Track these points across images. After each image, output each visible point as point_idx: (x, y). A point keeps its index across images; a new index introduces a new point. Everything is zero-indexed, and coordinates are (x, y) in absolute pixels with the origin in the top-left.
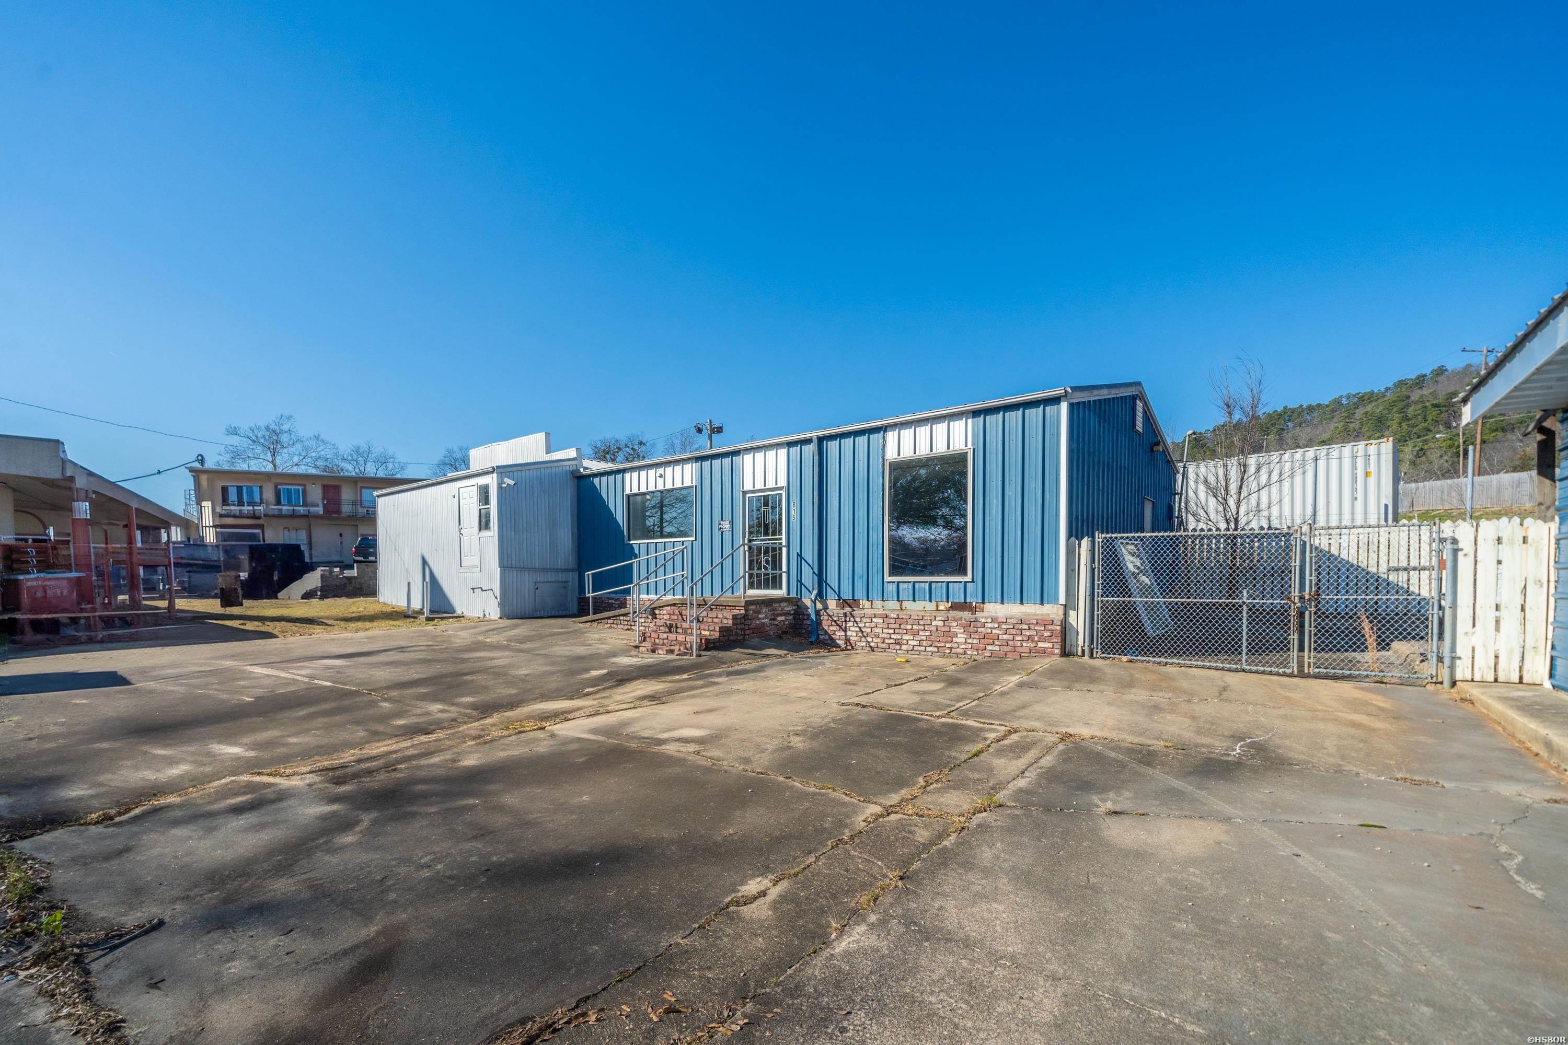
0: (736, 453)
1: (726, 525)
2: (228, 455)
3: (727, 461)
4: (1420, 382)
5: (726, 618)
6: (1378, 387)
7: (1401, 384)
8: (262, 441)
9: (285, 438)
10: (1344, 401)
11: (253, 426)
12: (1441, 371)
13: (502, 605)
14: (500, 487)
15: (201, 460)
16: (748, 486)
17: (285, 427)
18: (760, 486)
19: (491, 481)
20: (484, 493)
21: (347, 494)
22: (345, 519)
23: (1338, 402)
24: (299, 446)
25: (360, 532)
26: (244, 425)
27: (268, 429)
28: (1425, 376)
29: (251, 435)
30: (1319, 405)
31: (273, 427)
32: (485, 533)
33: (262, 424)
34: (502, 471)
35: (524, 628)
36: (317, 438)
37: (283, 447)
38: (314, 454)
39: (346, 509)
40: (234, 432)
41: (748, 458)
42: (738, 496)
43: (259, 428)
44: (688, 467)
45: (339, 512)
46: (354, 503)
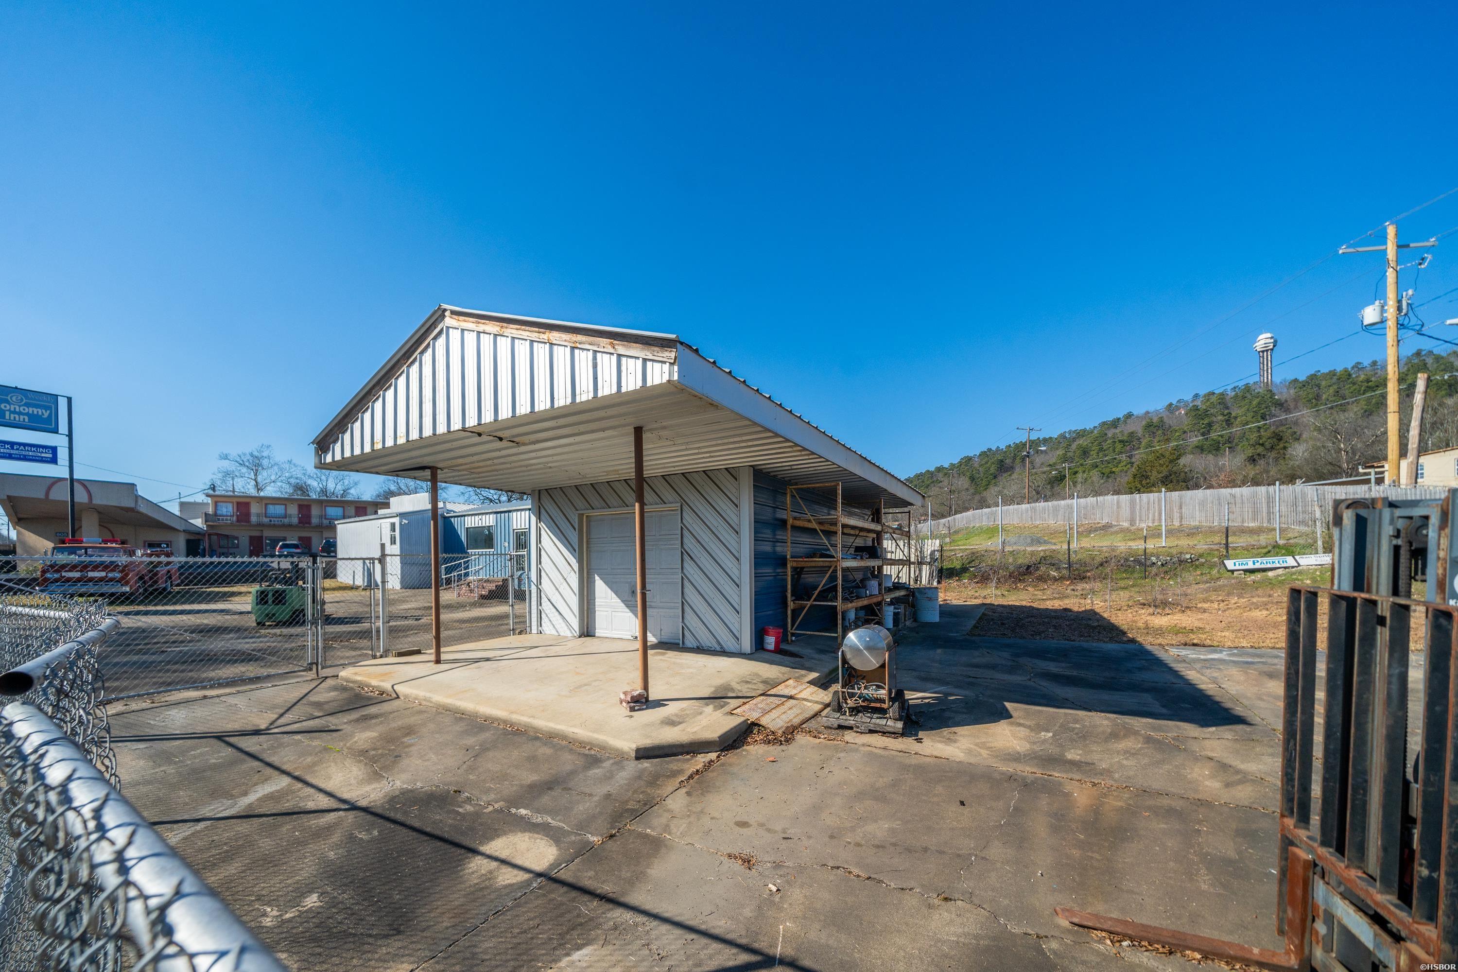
0: (510, 511)
1: (507, 544)
2: (220, 475)
3: (507, 514)
4: (1115, 423)
5: (492, 587)
6: (1089, 426)
7: (1104, 423)
8: (247, 464)
9: (265, 462)
10: (1067, 435)
11: (240, 453)
12: (1129, 416)
13: (402, 582)
14: (400, 524)
15: (213, 488)
16: (515, 527)
17: (265, 454)
18: (519, 527)
19: (396, 520)
20: (393, 525)
21: (315, 511)
22: (314, 527)
23: (1063, 436)
24: (276, 468)
25: (324, 536)
26: (234, 453)
27: (252, 455)
28: (1119, 419)
29: (238, 460)
30: (1051, 438)
31: (256, 453)
32: (393, 546)
33: (247, 452)
34: (402, 515)
35: (410, 592)
36: (290, 462)
37: (263, 469)
38: (287, 474)
39: (315, 521)
40: (225, 457)
41: (515, 514)
42: (511, 531)
43: (245, 454)
44: (491, 516)
45: (309, 523)
46: (321, 517)
